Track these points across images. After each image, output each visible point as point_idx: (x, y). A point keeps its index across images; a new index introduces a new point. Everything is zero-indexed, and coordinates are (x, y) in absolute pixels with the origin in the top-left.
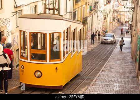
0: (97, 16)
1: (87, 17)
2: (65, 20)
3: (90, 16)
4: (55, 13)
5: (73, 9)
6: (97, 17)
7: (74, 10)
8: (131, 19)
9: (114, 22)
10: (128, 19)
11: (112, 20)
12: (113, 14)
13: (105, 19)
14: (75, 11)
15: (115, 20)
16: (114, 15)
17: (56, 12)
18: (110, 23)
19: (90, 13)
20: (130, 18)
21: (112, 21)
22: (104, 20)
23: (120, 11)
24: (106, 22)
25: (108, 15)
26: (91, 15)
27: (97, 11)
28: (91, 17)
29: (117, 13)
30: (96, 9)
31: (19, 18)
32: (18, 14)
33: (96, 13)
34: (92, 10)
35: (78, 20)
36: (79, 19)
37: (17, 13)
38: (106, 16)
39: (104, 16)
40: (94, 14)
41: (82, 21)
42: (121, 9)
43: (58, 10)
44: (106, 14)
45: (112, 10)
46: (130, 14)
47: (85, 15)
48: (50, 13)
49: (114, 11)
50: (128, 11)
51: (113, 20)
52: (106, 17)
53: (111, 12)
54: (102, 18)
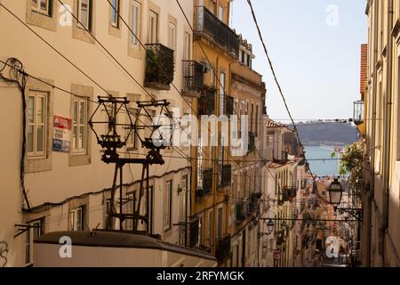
0: (259, 234)
1: (228, 238)
2: (165, 249)
3: (237, 234)
4: (138, 229)
5: (188, 215)
6: (259, 238)
7: (191, 218)
8: (355, 242)
9: (306, 251)
10: (347, 240)
11: (300, 244)
12: (302, 228)
13: (280, 241)
14: (195, 220)
15: (310, 243)
16: (306, 229)
17: (141, 227)
18: (296, 252)
19: (237, 224)
20: (351, 239)
21: (299, 249)
22: (278, 243)
23: (322, 218)
24: (284, 249)
25: (291, 232)
26: (241, 233)
27: (257, 219)
28: (241, 238)
29: (314, 225)
30: (255, 214)
31: (35, 242)
32: (32, 229)
33: (255, 224)
34: (243, 218)
35: (203, 247)
36: (207, 244)
37: (29, 227)
38: (282, 232)
39: (279, 233)
40: (250, 229)
41: (214, 250)
42: (325, 213)
43: (145, 219)
44: (284, 228)
45: (300, 217)
46: (352, 226)
47: (223, 231)
48: (124, 229)
49: (304, 221)
50: (346, 220)
51: (305, 244)
52: (282, 237)
53: (297, 222)
54: (271, 240)
